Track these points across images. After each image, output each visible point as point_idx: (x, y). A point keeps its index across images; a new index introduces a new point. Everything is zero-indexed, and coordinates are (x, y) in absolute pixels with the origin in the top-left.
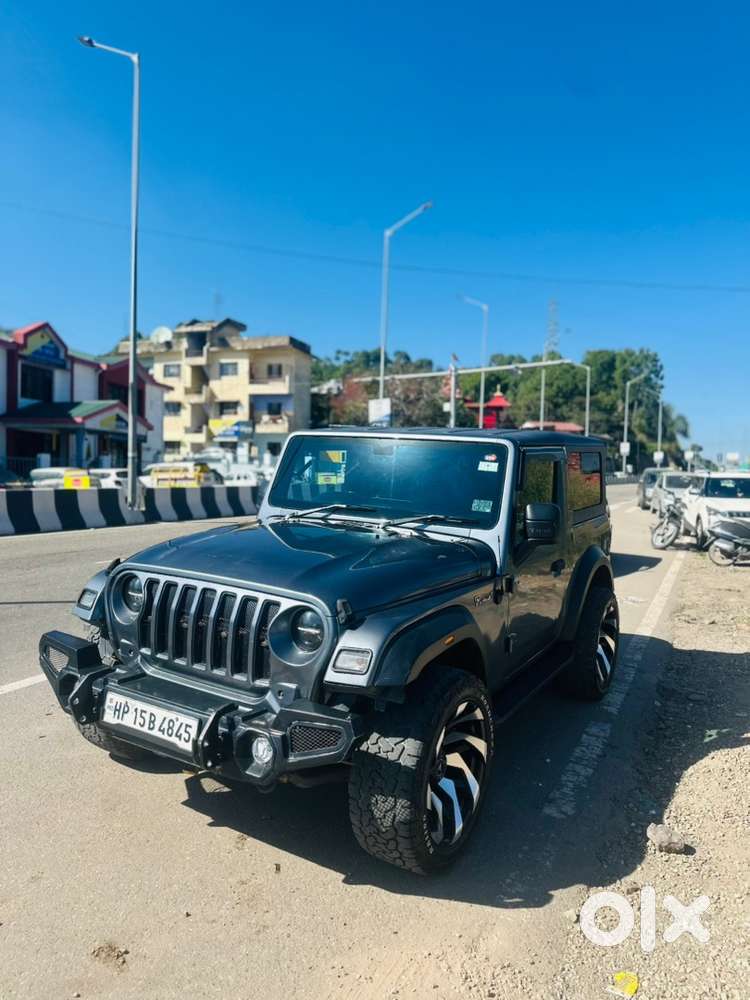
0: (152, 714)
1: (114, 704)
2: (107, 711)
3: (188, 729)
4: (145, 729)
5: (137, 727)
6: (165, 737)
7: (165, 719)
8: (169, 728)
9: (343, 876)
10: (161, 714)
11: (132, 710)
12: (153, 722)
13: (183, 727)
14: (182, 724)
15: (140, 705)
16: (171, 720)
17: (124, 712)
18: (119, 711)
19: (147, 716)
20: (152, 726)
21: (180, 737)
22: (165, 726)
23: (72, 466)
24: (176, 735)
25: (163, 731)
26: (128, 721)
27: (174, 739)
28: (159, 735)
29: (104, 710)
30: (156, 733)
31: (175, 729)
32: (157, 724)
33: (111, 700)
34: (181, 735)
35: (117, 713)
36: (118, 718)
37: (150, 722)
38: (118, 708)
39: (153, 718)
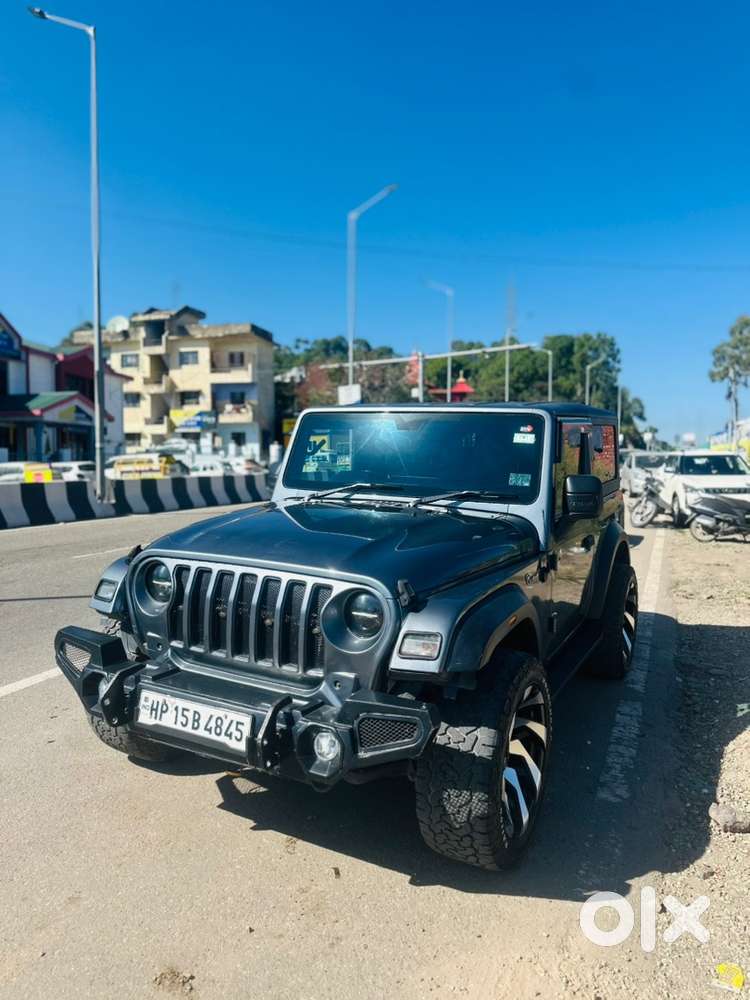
0: (195, 712)
1: (149, 704)
2: (142, 710)
3: (240, 727)
4: (188, 729)
5: (179, 727)
6: (213, 737)
7: (211, 717)
8: (217, 726)
9: (409, 877)
10: (206, 711)
11: (171, 709)
12: (198, 721)
13: (234, 725)
14: (232, 722)
15: (181, 703)
16: (219, 718)
17: (162, 712)
18: (156, 710)
19: (190, 715)
20: (196, 724)
21: (230, 736)
22: (212, 724)
23: (31, 460)
24: (226, 734)
25: (210, 730)
26: (168, 721)
27: (223, 739)
28: (206, 734)
29: (138, 710)
30: (201, 732)
31: (224, 728)
32: (203, 723)
33: (146, 699)
34: (231, 734)
35: (154, 712)
36: (156, 718)
37: (194, 720)
38: (155, 707)
39: (197, 716)
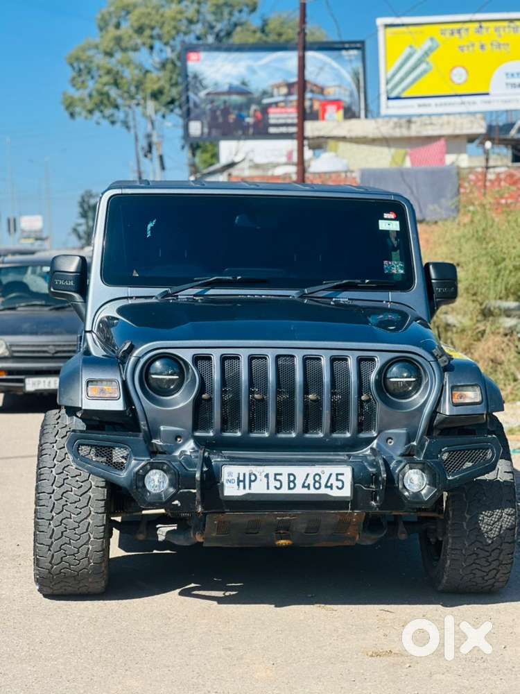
0: (289, 475)
1: (234, 477)
2: (227, 485)
3: (340, 477)
4: (285, 490)
5: (272, 491)
6: (313, 491)
7: (308, 475)
8: (315, 482)
10: (300, 472)
11: (261, 477)
12: (293, 482)
13: (333, 477)
14: (330, 475)
15: (271, 470)
16: (316, 474)
17: (251, 481)
18: (244, 481)
19: (284, 479)
20: (292, 485)
21: (331, 487)
22: (310, 481)
24: (326, 486)
25: (308, 487)
26: (260, 488)
27: (323, 491)
28: (305, 491)
29: (223, 484)
30: (299, 490)
31: (323, 482)
32: (299, 482)
33: (230, 474)
34: (332, 484)
35: (241, 484)
36: (244, 488)
37: (289, 482)
38: (241, 478)
39: (292, 478)
